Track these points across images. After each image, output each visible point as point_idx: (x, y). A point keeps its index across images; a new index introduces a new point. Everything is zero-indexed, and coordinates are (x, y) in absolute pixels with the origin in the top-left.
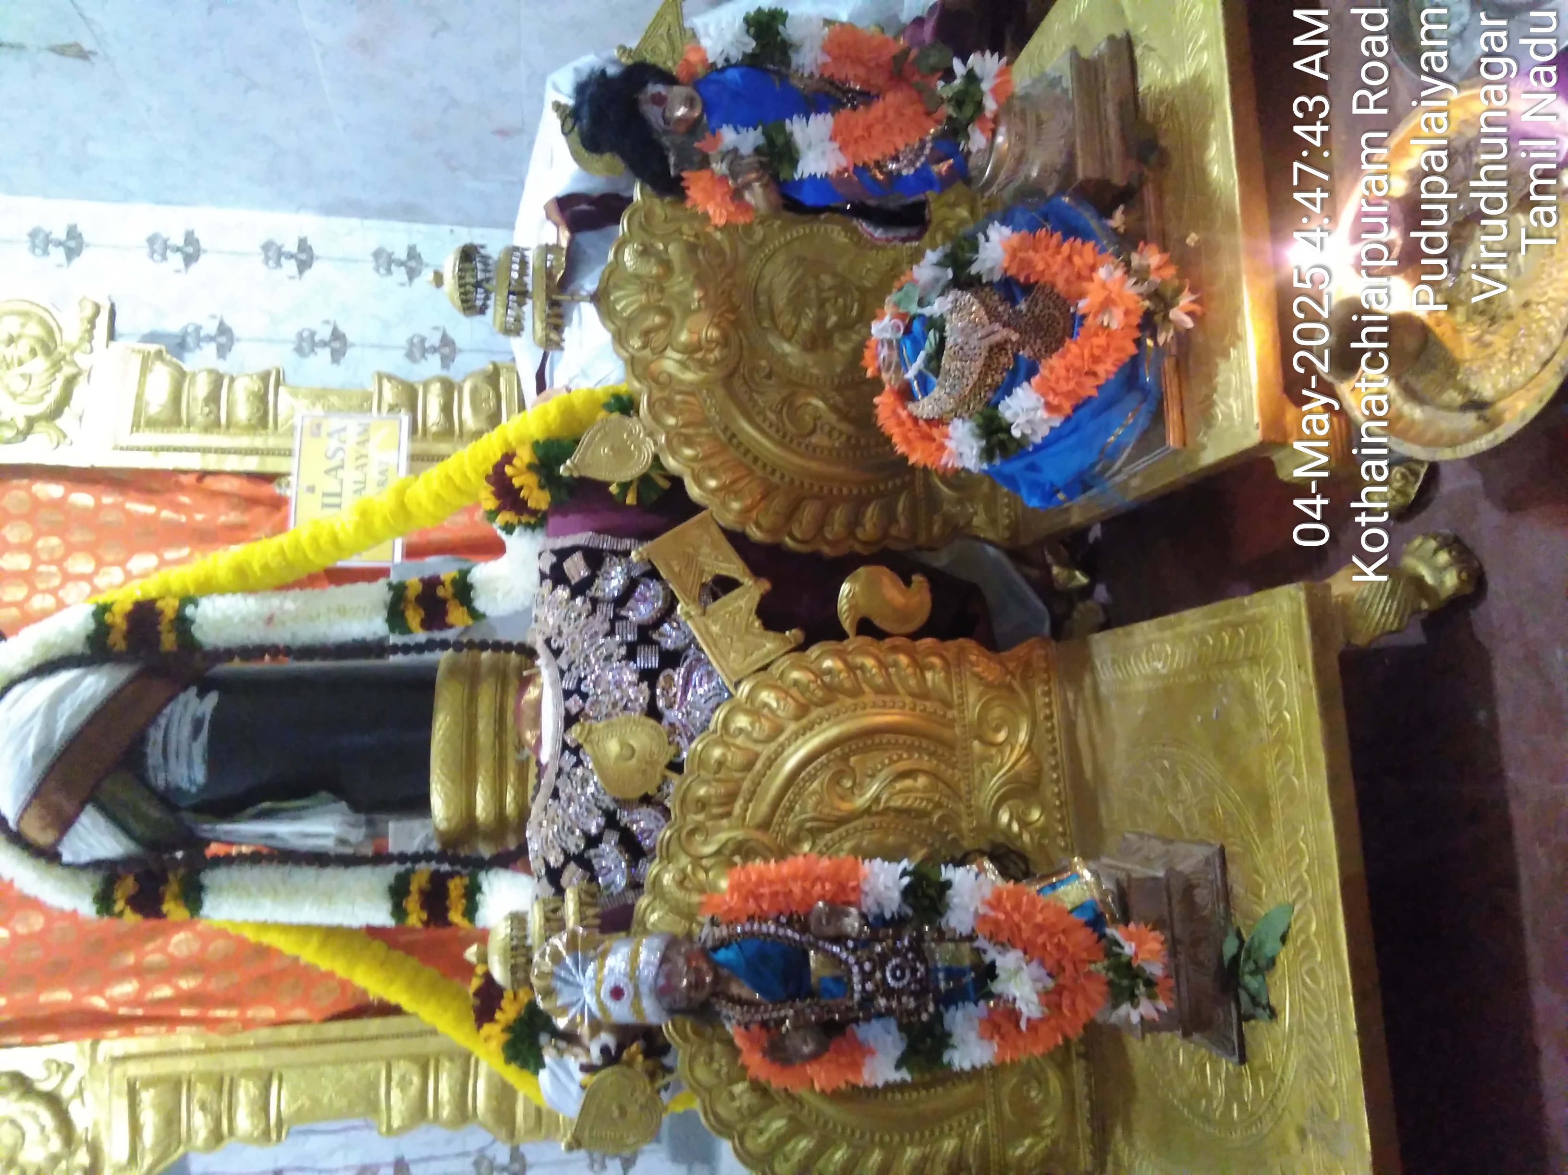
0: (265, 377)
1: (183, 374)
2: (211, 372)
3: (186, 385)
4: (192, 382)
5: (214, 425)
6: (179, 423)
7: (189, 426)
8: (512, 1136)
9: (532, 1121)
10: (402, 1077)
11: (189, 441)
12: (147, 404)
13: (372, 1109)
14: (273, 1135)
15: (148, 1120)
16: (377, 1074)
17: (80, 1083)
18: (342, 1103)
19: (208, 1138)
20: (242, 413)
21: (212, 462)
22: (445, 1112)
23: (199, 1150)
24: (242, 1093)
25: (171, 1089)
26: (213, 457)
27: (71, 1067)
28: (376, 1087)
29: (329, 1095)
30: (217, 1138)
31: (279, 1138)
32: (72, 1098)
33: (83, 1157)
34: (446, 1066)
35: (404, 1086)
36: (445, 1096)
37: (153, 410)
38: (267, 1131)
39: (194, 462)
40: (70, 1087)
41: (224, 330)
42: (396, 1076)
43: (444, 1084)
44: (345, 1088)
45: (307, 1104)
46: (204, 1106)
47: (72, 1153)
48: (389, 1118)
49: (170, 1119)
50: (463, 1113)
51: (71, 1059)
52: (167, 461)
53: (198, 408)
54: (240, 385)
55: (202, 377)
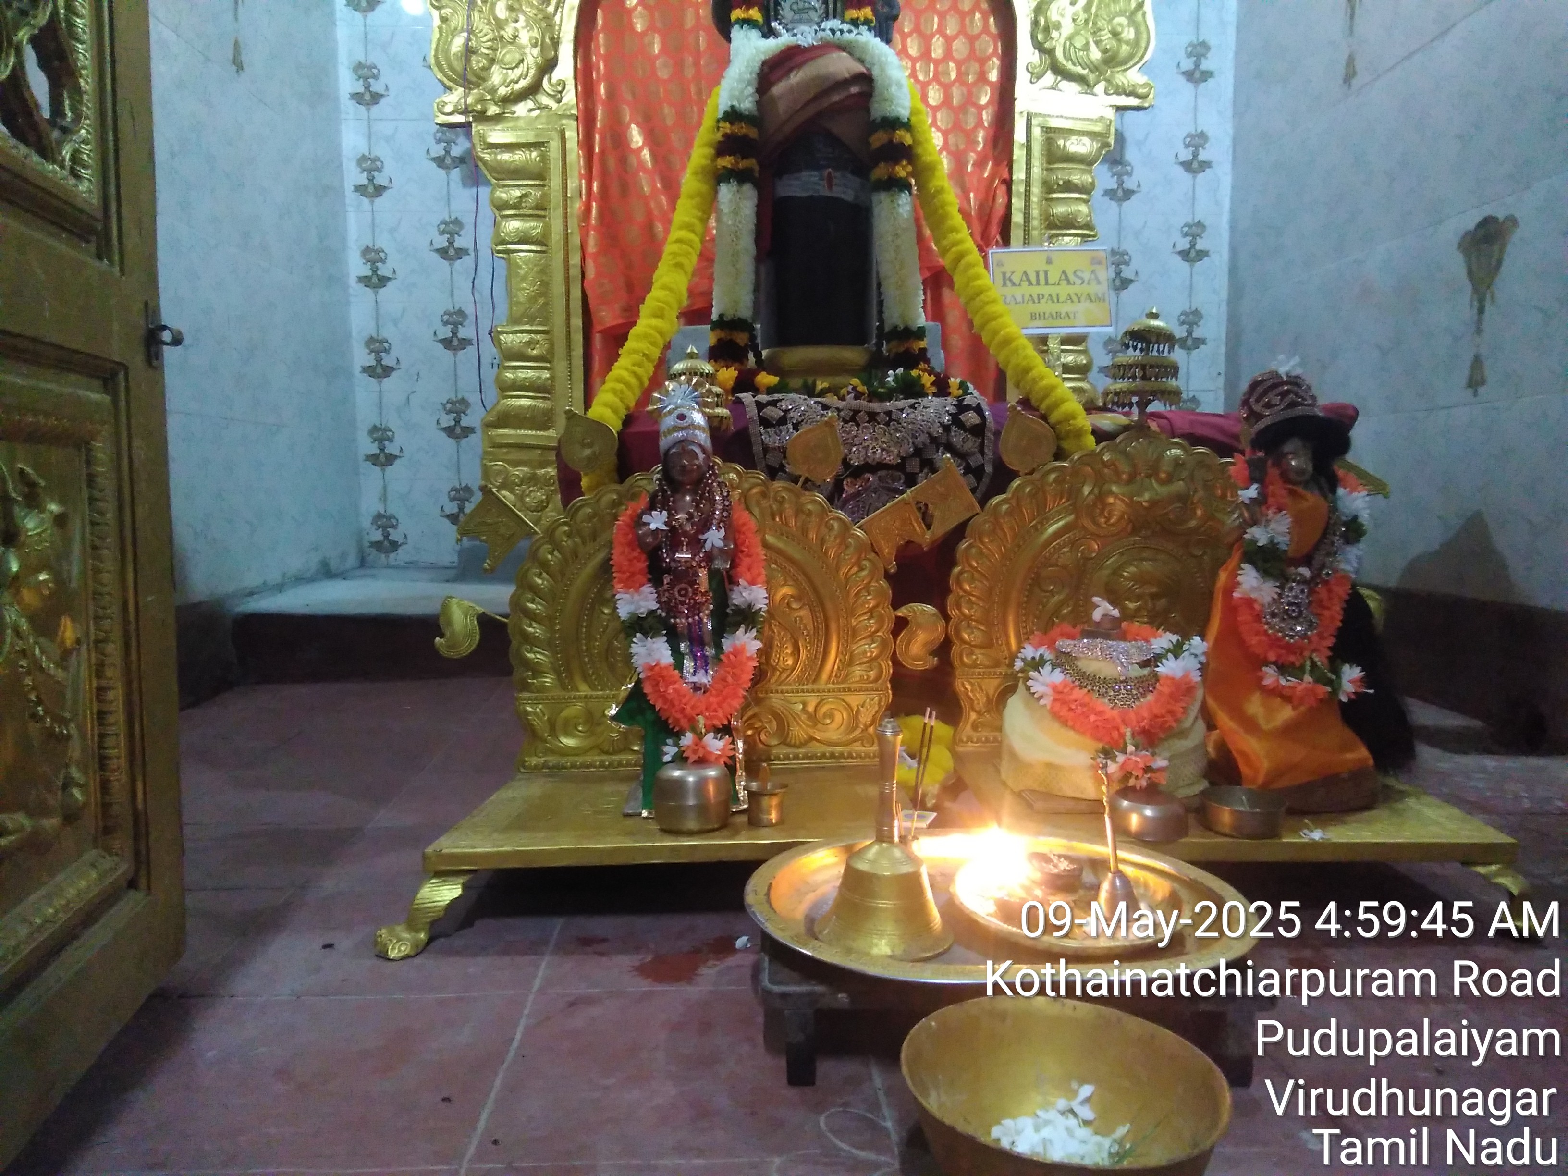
0: (1088, 226)
1: (1091, 163)
2: (1093, 184)
3: (1082, 167)
4: (1083, 172)
5: (1048, 187)
6: (1049, 163)
7: (1047, 169)
8: (489, 425)
9: (499, 440)
10: (537, 342)
11: (1036, 171)
12: (1065, 139)
13: (516, 321)
14: (500, 248)
15: (519, 157)
16: (541, 324)
17: (546, 107)
18: (522, 297)
19: (501, 199)
20: (1060, 210)
21: (1019, 188)
22: (509, 375)
23: (492, 193)
24: (534, 227)
25: (540, 175)
26: (1022, 189)
27: (559, 101)
28: (530, 323)
29: (526, 289)
30: (501, 206)
31: (499, 252)
32: (535, 101)
33: (493, 110)
34: (546, 374)
35: (529, 343)
36: (522, 374)
37: (1061, 142)
38: (503, 242)
39: (1019, 175)
40: (544, 100)
41: (1128, 194)
42: (539, 337)
43: (531, 373)
44: (532, 299)
45: (522, 272)
46: (525, 196)
47: (496, 104)
48: (507, 333)
49: (516, 173)
50: (506, 388)
51: (564, 101)
52: (1019, 154)
53: (1063, 176)
54: (1082, 208)
55: (1087, 179)
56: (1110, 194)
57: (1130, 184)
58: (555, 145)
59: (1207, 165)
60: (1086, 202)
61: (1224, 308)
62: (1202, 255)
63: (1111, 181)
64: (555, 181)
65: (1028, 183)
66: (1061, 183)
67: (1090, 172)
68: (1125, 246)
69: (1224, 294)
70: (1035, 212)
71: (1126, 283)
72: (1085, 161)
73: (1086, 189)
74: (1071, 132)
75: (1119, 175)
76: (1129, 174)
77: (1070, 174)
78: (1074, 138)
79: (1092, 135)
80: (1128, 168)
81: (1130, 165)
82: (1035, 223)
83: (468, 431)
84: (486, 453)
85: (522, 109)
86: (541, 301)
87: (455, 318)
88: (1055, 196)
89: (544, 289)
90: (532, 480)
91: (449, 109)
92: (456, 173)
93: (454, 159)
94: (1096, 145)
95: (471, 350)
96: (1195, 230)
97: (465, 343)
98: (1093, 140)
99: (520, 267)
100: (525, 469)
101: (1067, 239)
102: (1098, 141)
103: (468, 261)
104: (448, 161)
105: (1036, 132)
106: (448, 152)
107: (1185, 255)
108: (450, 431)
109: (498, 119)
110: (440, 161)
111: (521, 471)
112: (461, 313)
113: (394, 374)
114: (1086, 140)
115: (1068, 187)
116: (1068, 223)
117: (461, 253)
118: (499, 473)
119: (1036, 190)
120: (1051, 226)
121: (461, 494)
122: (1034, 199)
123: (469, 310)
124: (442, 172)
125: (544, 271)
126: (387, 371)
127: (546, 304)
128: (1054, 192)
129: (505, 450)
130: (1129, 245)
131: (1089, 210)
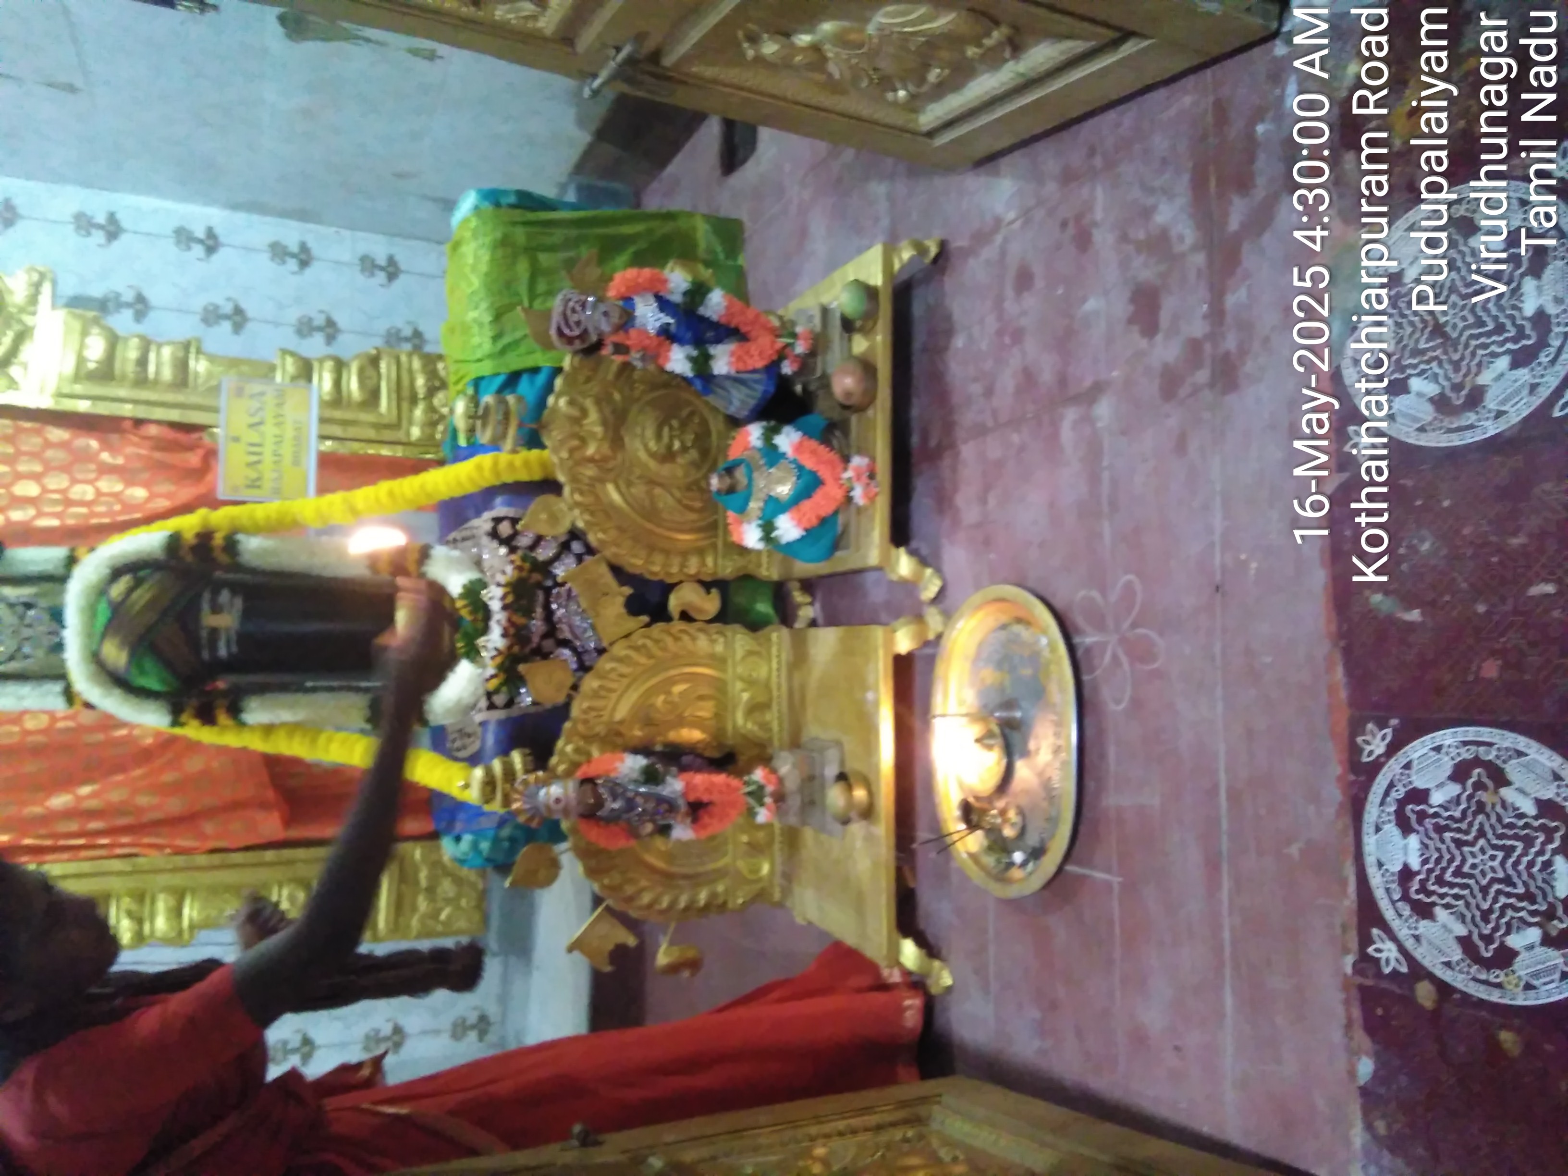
1: (112, 334)
2: (140, 338)
3: (120, 346)
4: (125, 345)
6: (114, 379)
7: (121, 382)
8: (375, 937)
9: (392, 925)
11: (122, 393)
12: (86, 360)
14: (185, 938)
16: (270, 891)
20: (167, 374)
21: (141, 412)
24: (162, 905)
26: (144, 408)
30: (140, 938)
31: (191, 939)
37: (92, 366)
38: (181, 933)
39: (127, 410)
41: (141, 299)
42: (285, 892)
45: (214, 913)
46: (130, 914)
52: (103, 409)
53: (130, 369)
54: (167, 352)
55: (135, 342)
56: (140, 316)
57: (128, 296)
59: (112, 218)
60: (160, 346)
61: (268, 219)
62: (211, 233)
63: (127, 314)
65: (135, 402)
66: (137, 369)
67: (126, 340)
68: (199, 308)
69: (255, 218)
70: (170, 397)
71: (238, 311)
72: (114, 341)
73: (146, 345)
74: (79, 353)
75: (119, 305)
76: (118, 295)
77: (128, 360)
78: (87, 354)
79: (84, 334)
80: (111, 295)
81: (107, 294)
88: (151, 376)
89: (236, 890)
90: (431, 890)
94: (95, 330)
96: (183, 237)
98: (89, 335)
99: (208, 919)
100: (420, 898)
101: (200, 369)
102: (91, 327)
105: (79, 388)
107: (211, 250)
111: (423, 904)
113: (311, 1033)
114: (89, 341)
115: (142, 362)
116: (182, 366)
118: (424, 924)
119: (145, 395)
120: (185, 382)
122: (155, 397)
125: (213, 891)
126: (306, 1041)
128: (147, 377)
129: (401, 917)
130: (199, 303)
131: (169, 343)
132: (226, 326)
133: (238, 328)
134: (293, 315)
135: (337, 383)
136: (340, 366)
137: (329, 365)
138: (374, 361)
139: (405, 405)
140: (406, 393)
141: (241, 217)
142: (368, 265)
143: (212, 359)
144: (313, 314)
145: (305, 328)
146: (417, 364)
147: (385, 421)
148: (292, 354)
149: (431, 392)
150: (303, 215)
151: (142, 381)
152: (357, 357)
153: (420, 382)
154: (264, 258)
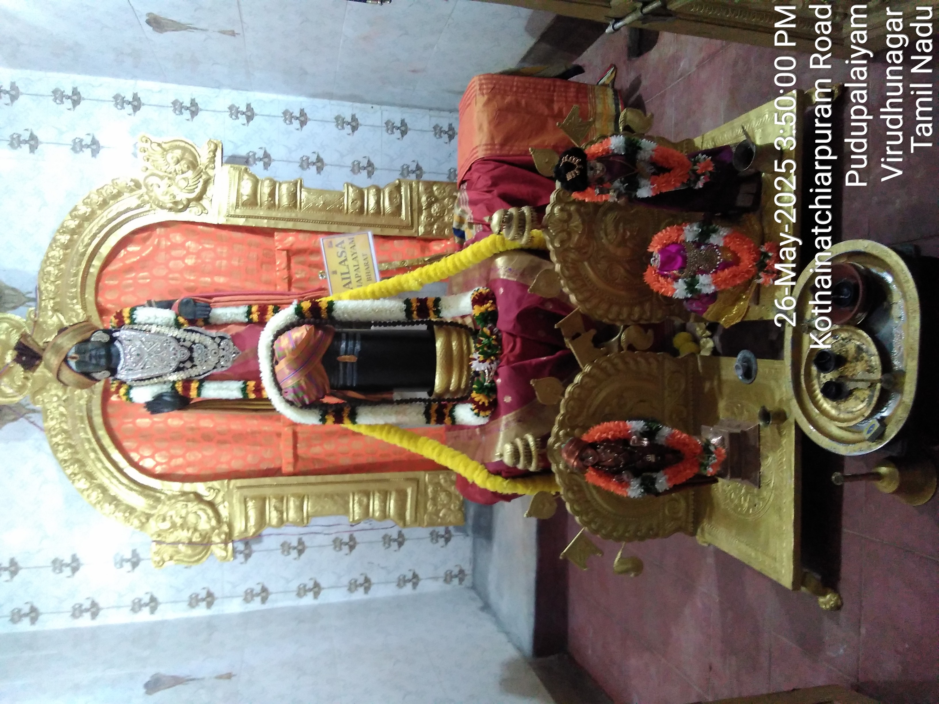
0: (295, 184)
2: (270, 180)
3: (259, 185)
4: (262, 185)
6: (256, 204)
7: (261, 206)
8: (405, 525)
9: (413, 519)
10: (359, 499)
11: (262, 213)
12: (242, 195)
13: (346, 512)
14: (305, 521)
15: (252, 514)
16: (349, 497)
17: (223, 497)
18: (334, 509)
19: (278, 522)
20: (285, 201)
21: (272, 224)
22: (377, 514)
23: (273, 527)
24: (292, 503)
25: (262, 501)
26: (273, 222)
27: (219, 491)
28: (348, 503)
29: (329, 505)
30: (281, 522)
31: (308, 523)
32: (219, 504)
33: (225, 528)
34: (377, 495)
35: (360, 503)
36: (377, 507)
37: (245, 198)
38: (302, 520)
39: (264, 223)
40: (219, 499)
41: (266, 155)
42: (356, 498)
43: (377, 502)
44: (335, 502)
45: (320, 509)
46: (276, 508)
47: (221, 527)
48: (354, 516)
49: (261, 514)
50: (384, 515)
51: (219, 487)
52: (252, 223)
53: (265, 198)
54: (284, 187)
55: (267, 183)
56: (266, 166)
57: (260, 154)
58: (246, 492)
59: (249, 107)
60: (280, 184)
61: (333, 102)
62: (302, 113)
63: (261, 164)
64: (267, 491)
65: (269, 218)
66: (270, 199)
67: (263, 182)
68: (298, 159)
69: (326, 101)
70: (287, 215)
71: (319, 160)
72: (256, 182)
73: (273, 184)
74: (238, 191)
75: (255, 160)
76: (255, 154)
77: (264, 193)
78: (242, 191)
79: (240, 179)
80: (251, 154)
81: (249, 153)
82: (293, 215)
83: (400, 534)
84: (420, 525)
85: (224, 512)
86: (336, 497)
87: (338, 544)
88: (277, 203)
89: (331, 496)
90: (434, 499)
91: (224, 554)
92: (255, 547)
93: (246, 548)
94: (246, 176)
95: (356, 534)
96: (288, 116)
97: (352, 538)
98: (243, 179)
99: (316, 511)
100: (429, 504)
101: (303, 197)
102: (243, 175)
103: (305, 538)
104: (247, 552)
105: (238, 212)
106: (241, 552)
107: (303, 123)
108: (400, 544)
109: (230, 526)
110: (247, 556)
111: (430, 507)
112: (335, 541)
113: (369, 576)
114: (243, 183)
115: (272, 194)
116: (293, 196)
117: (301, 542)
118: (431, 518)
119: (274, 214)
120: (295, 205)
121: (434, 537)
122: (279, 215)
123: (333, 537)
124: (254, 555)
125: (318, 496)
126: (367, 580)
127: (338, 495)
128: (275, 203)
129: (418, 515)
130: (297, 156)
131: (286, 182)
132: (313, 169)
133: (319, 170)
134: (348, 161)
135: (378, 202)
136: (379, 191)
137: (373, 191)
138: (398, 188)
139: (416, 215)
140: (415, 206)
141: (319, 102)
142: (390, 126)
143: (309, 190)
144: (360, 159)
145: (356, 168)
146: (421, 188)
147: (404, 224)
148: (352, 186)
149: (430, 205)
150: (353, 98)
151: (272, 206)
152: (388, 185)
153: (424, 199)
154: (332, 126)
